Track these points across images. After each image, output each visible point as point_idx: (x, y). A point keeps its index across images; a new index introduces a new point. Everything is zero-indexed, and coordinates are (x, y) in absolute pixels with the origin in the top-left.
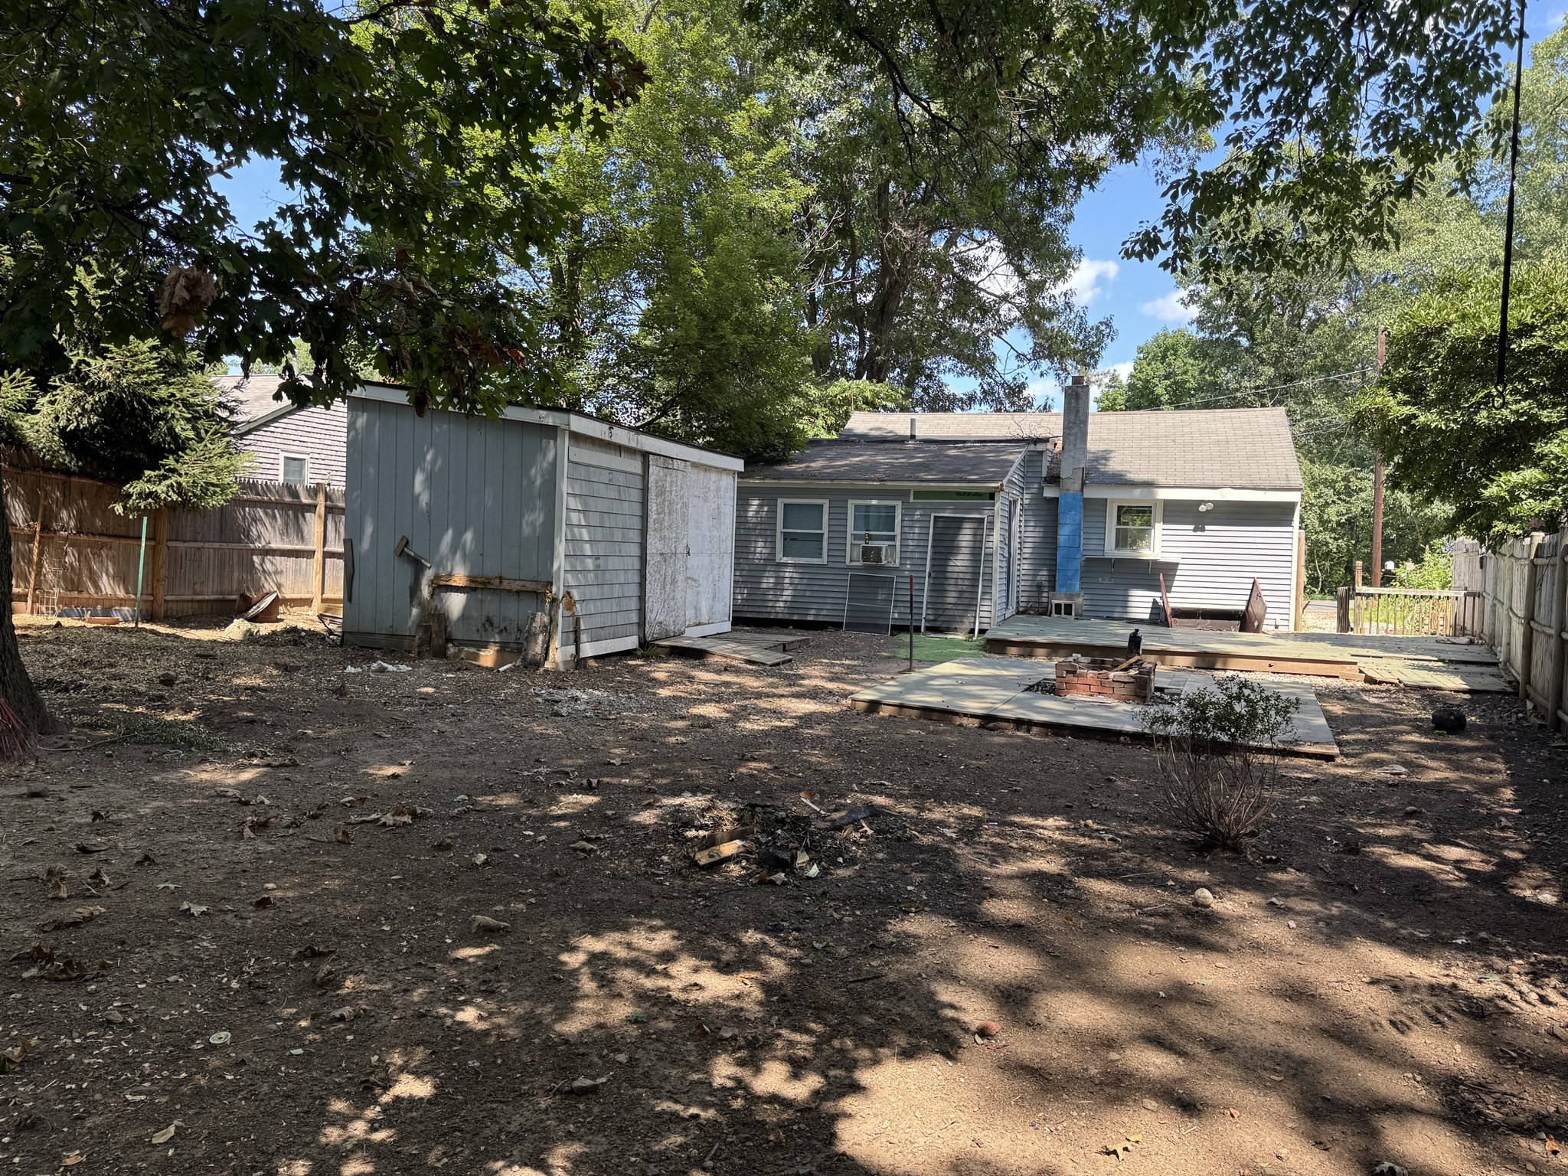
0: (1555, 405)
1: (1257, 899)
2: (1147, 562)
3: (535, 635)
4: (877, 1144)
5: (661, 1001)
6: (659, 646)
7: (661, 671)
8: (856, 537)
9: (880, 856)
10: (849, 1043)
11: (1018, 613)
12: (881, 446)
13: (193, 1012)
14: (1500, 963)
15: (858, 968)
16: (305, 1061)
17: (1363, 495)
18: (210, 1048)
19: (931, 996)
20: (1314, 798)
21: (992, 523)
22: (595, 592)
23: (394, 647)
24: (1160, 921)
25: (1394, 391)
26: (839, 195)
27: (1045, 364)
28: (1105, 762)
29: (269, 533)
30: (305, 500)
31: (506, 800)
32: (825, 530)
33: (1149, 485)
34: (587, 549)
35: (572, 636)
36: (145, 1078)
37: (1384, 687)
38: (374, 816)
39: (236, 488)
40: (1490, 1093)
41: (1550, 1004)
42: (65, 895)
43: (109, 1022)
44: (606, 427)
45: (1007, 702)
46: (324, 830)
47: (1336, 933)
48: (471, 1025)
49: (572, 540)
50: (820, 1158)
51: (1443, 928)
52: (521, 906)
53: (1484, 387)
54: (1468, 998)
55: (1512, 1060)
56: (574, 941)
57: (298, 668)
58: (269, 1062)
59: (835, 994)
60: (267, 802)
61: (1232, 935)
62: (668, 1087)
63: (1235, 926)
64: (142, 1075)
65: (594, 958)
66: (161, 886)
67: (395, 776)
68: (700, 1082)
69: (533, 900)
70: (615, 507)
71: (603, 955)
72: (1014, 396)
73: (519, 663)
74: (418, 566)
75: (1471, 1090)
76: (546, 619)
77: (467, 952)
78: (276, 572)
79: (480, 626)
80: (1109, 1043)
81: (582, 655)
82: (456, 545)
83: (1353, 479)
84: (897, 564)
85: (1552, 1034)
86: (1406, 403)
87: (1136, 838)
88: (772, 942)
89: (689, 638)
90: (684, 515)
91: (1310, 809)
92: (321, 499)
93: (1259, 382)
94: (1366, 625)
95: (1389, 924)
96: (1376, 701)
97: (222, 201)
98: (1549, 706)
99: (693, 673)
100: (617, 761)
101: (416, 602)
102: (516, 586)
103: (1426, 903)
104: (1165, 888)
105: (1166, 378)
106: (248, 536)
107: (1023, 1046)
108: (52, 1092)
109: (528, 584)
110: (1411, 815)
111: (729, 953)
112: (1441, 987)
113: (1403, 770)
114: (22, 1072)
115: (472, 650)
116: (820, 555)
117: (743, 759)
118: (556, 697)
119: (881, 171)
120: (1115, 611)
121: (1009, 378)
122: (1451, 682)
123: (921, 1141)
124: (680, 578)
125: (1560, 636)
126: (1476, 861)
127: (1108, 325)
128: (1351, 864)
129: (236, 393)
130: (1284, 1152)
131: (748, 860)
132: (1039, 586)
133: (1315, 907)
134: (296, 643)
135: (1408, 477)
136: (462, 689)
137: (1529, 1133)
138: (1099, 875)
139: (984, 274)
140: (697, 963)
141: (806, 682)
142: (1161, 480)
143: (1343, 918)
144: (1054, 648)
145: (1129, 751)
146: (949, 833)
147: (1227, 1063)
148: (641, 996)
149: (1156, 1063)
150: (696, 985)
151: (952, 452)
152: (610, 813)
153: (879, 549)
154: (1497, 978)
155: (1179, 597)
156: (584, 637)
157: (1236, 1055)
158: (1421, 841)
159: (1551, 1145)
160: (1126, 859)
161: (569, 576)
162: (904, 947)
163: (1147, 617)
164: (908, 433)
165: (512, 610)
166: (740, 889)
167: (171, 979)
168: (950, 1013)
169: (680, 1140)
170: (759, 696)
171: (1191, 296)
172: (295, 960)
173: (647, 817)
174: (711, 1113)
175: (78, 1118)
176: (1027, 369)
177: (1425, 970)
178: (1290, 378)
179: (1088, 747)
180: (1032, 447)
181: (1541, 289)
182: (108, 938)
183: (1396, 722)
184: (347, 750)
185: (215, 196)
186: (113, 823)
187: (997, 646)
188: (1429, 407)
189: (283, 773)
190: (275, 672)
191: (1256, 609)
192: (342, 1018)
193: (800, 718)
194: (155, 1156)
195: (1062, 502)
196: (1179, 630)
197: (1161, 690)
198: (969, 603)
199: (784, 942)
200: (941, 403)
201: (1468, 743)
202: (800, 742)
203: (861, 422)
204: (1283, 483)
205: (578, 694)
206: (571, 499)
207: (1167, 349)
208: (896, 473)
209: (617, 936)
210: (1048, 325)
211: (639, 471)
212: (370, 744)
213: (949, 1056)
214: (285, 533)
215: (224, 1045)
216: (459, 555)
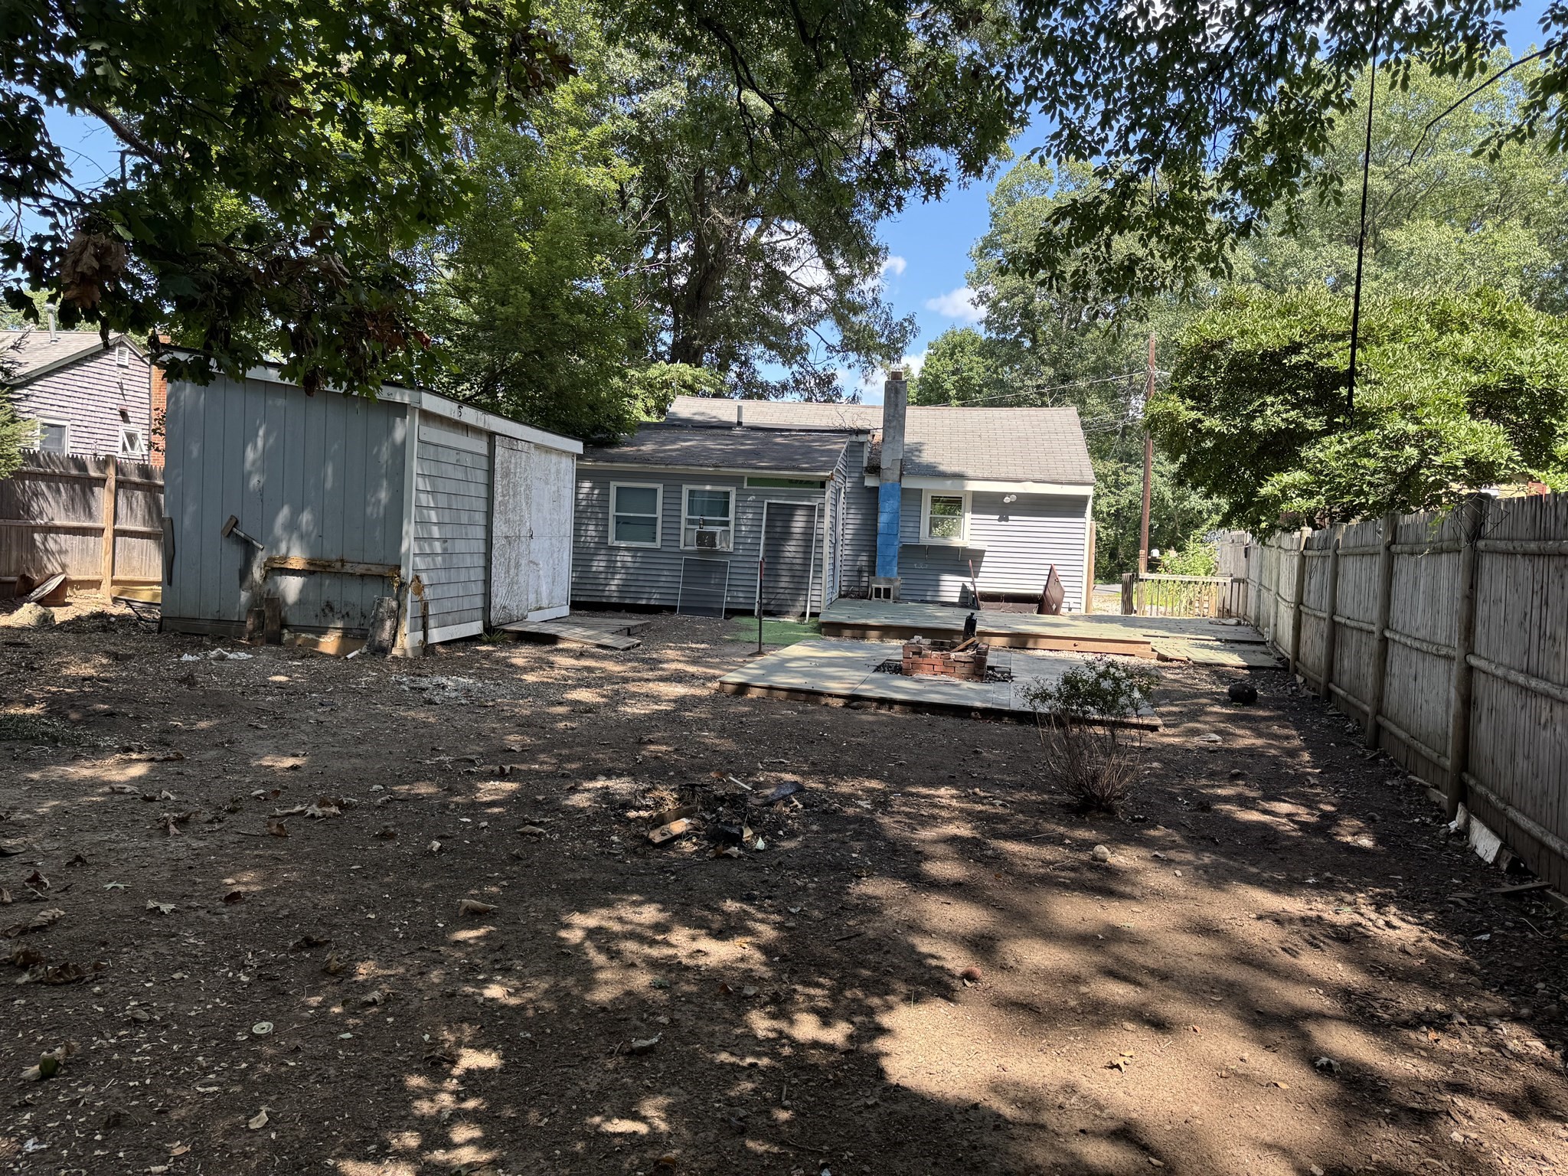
0: (1317, 415)
1: (1144, 852)
2: (957, 549)
3: (383, 621)
4: (919, 1076)
5: (672, 968)
6: (505, 631)
7: (520, 656)
8: (691, 522)
9: (815, 828)
10: (860, 994)
11: (840, 596)
12: (709, 432)
13: (216, 1007)
14: (1349, 898)
15: (838, 928)
16: (357, 1042)
17: (1131, 488)
18: (255, 1038)
19: (912, 948)
20: (1155, 764)
21: (822, 510)
22: (443, 576)
23: (224, 633)
24: (1072, 875)
25: (1182, 397)
26: (655, 178)
27: (853, 357)
28: (965, 736)
29: (53, 509)
30: (94, 473)
31: (424, 789)
32: (659, 514)
33: (960, 477)
34: (436, 532)
35: (420, 622)
36: (206, 1071)
37: (1175, 664)
38: (298, 808)
39: (19, 460)
40: (1376, 999)
41: (1394, 928)
42: (10, 900)
43: (136, 1020)
44: (455, 406)
45: (863, 682)
46: (252, 823)
47: (1216, 878)
48: (503, 1001)
49: (423, 523)
50: (878, 1090)
51: (1293, 871)
52: (494, 889)
53: (1259, 397)
54: (1333, 926)
55: (1382, 973)
56: (565, 918)
57: (130, 657)
58: (323, 1047)
59: (828, 951)
60: (172, 797)
61: (1134, 884)
62: (718, 1042)
63: (1133, 877)
64: (201, 1068)
65: (592, 933)
66: (110, 886)
67: (294, 768)
68: (743, 1036)
69: (505, 883)
70: (462, 488)
71: (599, 930)
72: (826, 387)
73: (364, 650)
74: (248, 548)
75: (1362, 999)
76: (394, 604)
77: (463, 935)
78: (60, 552)
79: (319, 611)
80: (1076, 979)
81: (430, 641)
82: (292, 526)
83: (1122, 473)
84: (731, 549)
85: (1404, 951)
86: (1193, 409)
87: (1020, 803)
88: (751, 910)
89: (533, 623)
90: (527, 497)
91: (1154, 774)
92: (111, 472)
93: (1040, 382)
94: (1148, 608)
95: (1254, 870)
96: (1173, 677)
97: (56, 152)
98: (1322, 680)
99: (552, 658)
100: (516, 748)
101: (247, 584)
102: (360, 569)
103: (1275, 851)
104: (1065, 846)
105: (954, 373)
106: (28, 511)
107: (1008, 986)
108: (115, 1090)
109: (373, 568)
110: (1236, 777)
111: (717, 921)
112: (1310, 919)
113: (1218, 738)
114: (70, 1074)
115: (310, 636)
116: (654, 539)
117: (641, 742)
118: (422, 685)
119: (700, 156)
120: (927, 596)
121: (819, 368)
122: (1232, 660)
123: (955, 1070)
124: (523, 562)
125: (1331, 618)
126: (1303, 814)
127: (910, 322)
128: (1206, 820)
129: (12, 353)
130: (1246, 1055)
131: (698, 837)
132: (860, 571)
133: (1190, 857)
134: (105, 629)
135: (1190, 475)
136: (317, 676)
137: (1415, 1027)
138: (1006, 837)
139: (796, 265)
140: (692, 932)
141: (665, 666)
142: (970, 472)
143: (1216, 866)
144: (887, 631)
145: (981, 725)
146: (864, 804)
147: (1175, 989)
148: (654, 964)
149: (1119, 992)
150: (699, 951)
151: (779, 440)
152: (540, 798)
153: (713, 534)
154: (1349, 909)
155: (986, 582)
156: (432, 622)
157: (1178, 982)
158: (1254, 799)
159: (1433, 1035)
160: (1022, 822)
161: (417, 559)
162: (869, 908)
163: (956, 600)
164: (735, 420)
165: (355, 595)
166: (700, 863)
167: (176, 976)
168: (934, 962)
169: (750, 1086)
170: (626, 680)
171: (980, 297)
172: (292, 951)
173: (579, 800)
174: (764, 1062)
175: (160, 1112)
176: (836, 359)
177: (1294, 905)
178: (1066, 378)
179: (948, 722)
180: (854, 438)
181: (1308, 311)
182: (84, 940)
183: (1196, 696)
184: (229, 742)
185: (49, 146)
186: (13, 823)
187: (834, 629)
188: (1211, 413)
189: (171, 768)
190: (105, 661)
191: (1053, 593)
192: (374, 1003)
193: (675, 701)
194: (259, 1140)
195: (882, 491)
196: (990, 612)
197: (992, 668)
198: (800, 585)
199: (760, 908)
200: (755, 390)
201: (1261, 713)
202: (686, 724)
203: (683, 407)
204: (1078, 478)
205: (444, 680)
206: (420, 480)
207: (955, 347)
208: (728, 458)
209: (604, 912)
210: (854, 319)
211: (485, 451)
212: (251, 735)
213: (950, 1000)
214: (70, 508)
215: (268, 1035)
216: (295, 536)
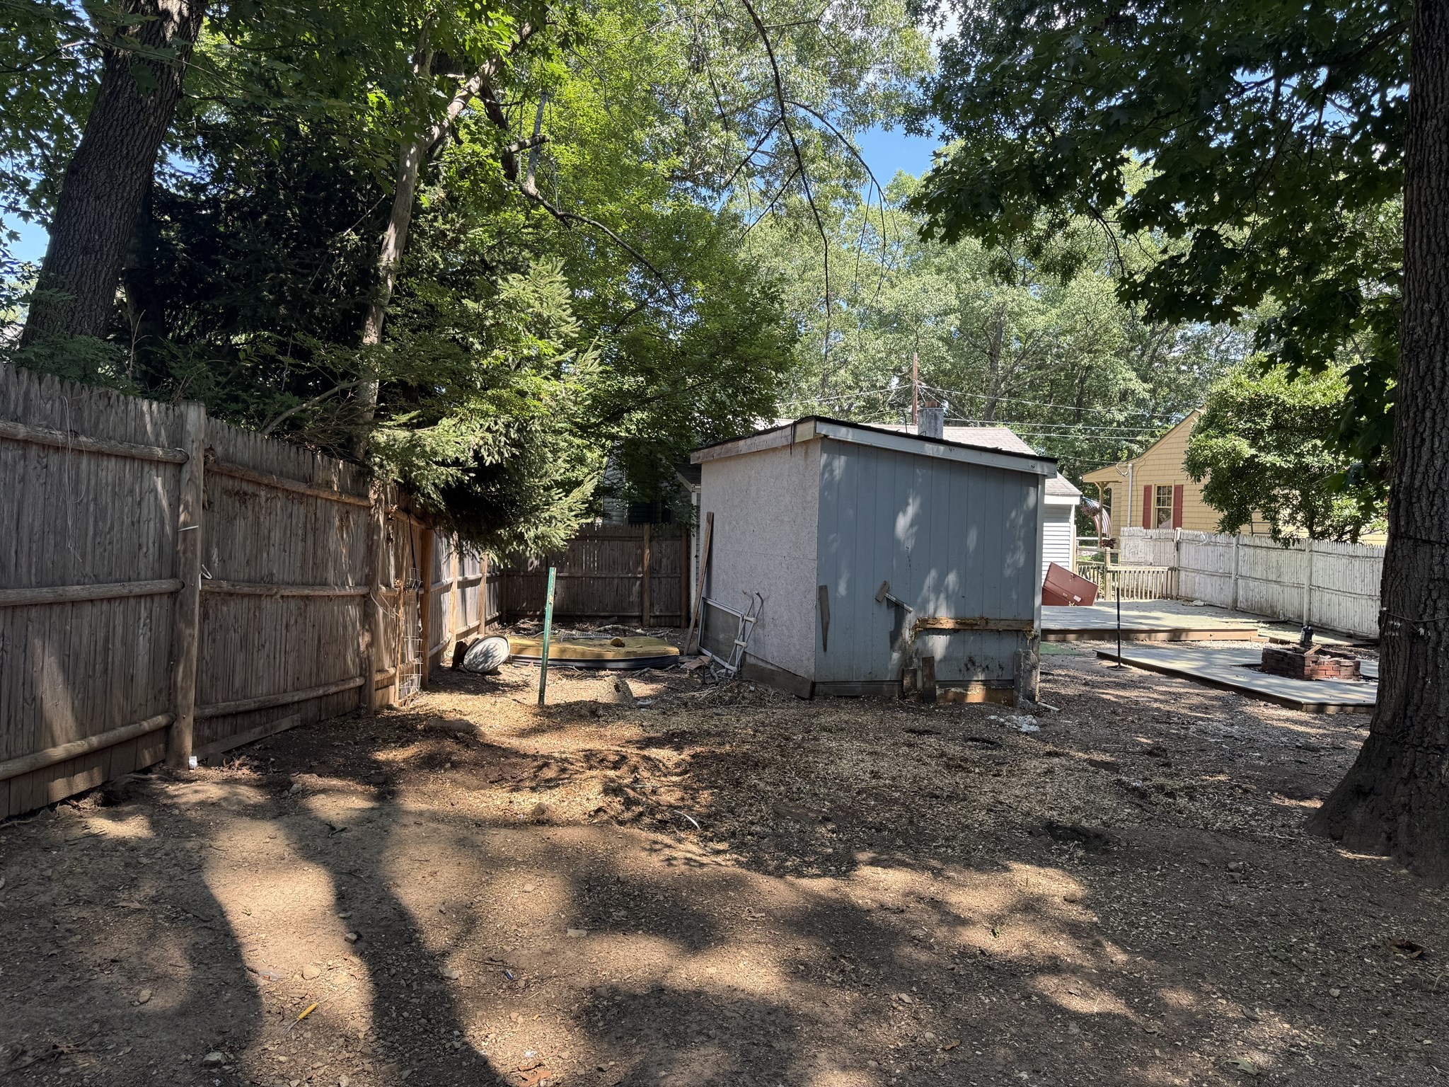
74: (899, 610)
76: (1034, 656)
79: (962, 666)
82: (939, 587)
102: (999, 626)
109: (1010, 624)
115: (959, 689)
165: (995, 649)
216: (942, 596)
